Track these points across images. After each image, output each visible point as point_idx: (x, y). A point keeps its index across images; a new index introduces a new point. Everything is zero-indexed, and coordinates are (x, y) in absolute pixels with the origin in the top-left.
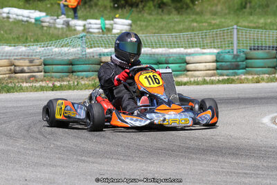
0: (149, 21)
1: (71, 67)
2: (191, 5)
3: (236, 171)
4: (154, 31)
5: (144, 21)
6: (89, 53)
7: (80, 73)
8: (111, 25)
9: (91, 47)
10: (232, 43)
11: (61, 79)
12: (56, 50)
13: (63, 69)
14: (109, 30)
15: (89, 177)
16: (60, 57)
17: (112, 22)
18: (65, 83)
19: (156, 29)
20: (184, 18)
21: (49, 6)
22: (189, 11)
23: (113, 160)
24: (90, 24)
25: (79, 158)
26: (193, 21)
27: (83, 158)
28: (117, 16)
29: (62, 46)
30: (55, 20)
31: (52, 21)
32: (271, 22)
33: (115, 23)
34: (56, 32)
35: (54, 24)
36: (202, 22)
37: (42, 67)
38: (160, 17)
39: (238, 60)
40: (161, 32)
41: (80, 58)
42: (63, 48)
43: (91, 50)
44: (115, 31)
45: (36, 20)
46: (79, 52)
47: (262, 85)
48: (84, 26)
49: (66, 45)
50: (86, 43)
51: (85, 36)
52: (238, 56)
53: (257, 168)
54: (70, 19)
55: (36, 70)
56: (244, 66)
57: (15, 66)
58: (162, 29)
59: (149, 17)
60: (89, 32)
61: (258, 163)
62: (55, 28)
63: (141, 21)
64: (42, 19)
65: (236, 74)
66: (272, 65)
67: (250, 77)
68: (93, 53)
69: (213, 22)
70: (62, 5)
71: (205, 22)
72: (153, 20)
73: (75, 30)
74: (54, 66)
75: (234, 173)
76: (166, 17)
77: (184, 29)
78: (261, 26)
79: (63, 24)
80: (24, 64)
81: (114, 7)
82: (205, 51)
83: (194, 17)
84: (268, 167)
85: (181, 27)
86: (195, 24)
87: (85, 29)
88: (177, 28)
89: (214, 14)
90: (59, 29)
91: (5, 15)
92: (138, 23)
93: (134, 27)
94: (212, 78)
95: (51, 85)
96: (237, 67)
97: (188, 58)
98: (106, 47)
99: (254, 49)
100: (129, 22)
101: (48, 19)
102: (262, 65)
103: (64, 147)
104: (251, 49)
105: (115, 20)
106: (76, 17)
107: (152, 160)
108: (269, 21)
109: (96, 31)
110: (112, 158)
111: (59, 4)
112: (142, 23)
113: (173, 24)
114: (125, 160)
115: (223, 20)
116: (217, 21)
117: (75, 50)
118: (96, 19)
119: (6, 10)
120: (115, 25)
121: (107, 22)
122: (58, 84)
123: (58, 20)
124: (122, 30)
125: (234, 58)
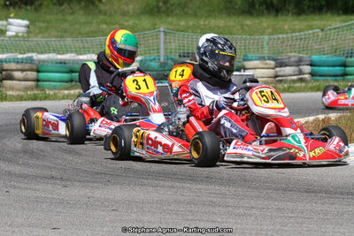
0: (48, 22)
4: (56, 34)
5: (44, 22)
8: (4, 26)
10: (158, 49)
14: (2, 32)
17: (4, 22)
19: (58, 31)
20: (90, 18)
26: (101, 22)
28: (12, 15)
32: (194, 25)
33: (10, 24)
36: (113, 24)
38: (61, 18)
39: (166, 68)
40: (65, 35)
44: (9, 34)
52: (166, 64)
58: (65, 31)
59: (48, 17)
63: (39, 21)
69: (126, 24)
71: (116, 24)
72: (54, 21)
76: (69, 17)
77: (92, 32)
78: (182, 28)
81: (6, 5)
83: (102, 17)
85: (87, 29)
86: (104, 26)
88: (83, 31)
89: (125, 14)
92: (37, 23)
93: (32, 29)
99: (184, 56)
100: (26, 22)
104: (180, 56)
105: (10, 20)
108: (191, 23)
112: (41, 24)
113: (78, 26)
115: (137, 22)
116: (130, 22)
120: (9, 26)
124: (17, 33)
125: (161, 66)
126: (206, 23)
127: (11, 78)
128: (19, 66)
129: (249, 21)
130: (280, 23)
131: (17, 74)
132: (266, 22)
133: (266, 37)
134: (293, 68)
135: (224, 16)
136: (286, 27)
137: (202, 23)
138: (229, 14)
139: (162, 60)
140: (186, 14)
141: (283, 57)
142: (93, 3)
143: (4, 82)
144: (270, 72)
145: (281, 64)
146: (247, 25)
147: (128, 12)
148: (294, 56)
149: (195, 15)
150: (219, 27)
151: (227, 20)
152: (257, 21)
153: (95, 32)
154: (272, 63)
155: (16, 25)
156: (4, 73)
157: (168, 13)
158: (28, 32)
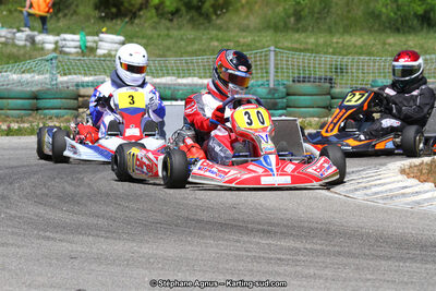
1: (35, 101)
3: (267, 256)
4: (157, 52)
6: (62, 83)
7: (46, 111)
8: (95, 42)
9: (65, 75)
10: (267, 72)
11: (21, 119)
12: (15, 77)
13: (23, 105)
14: (92, 50)
15: (54, 261)
16: (19, 88)
17: (96, 38)
18: (26, 125)
19: (159, 49)
20: (199, 34)
21: (5, 13)
23: (91, 238)
24: (65, 40)
25: (41, 233)
26: (212, 39)
27: (48, 234)
28: (104, 30)
29: (23, 72)
30: (14, 33)
31: (9, 35)
32: (325, 43)
33: (101, 41)
34: (15, 50)
35: (13, 39)
36: (226, 41)
39: (276, 95)
40: (169, 53)
41: (48, 89)
42: (23, 75)
43: (65, 78)
44: (100, 52)
46: (48, 81)
48: (56, 43)
49: (29, 71)
50: (58, 67)
51: (56, 58)
52: (276, 90)
53: (297, 251)
54: (36, 33)
56: (284, 105)
58: (169, 49)
59: (149, 32)
60: (62, 52)
61: (298, 245)
62: (14, 45)
63: (137, 37)
66: (324, 104)
68: (67, 82)
69: (242, 40)
70: (25, 13)
71: (230, 41)
72: (155, 36)
73: (43, 49)
74: (10, 101)
75: (264, 258)
76: (175, 33)
77: (200, 50)
78: (310, 47)
79: (26, 40)
81: (101, 18)
83: (214, 33)
84: (312, 251)
85: (196, 47)
86: (216, 43)
87: (58, 49)
88: (189, 49)
90: (19, 47)
92: (135, 39)
95: (4, 127)
96: (274, 107)
98: (86, 75)
99: (299, 81)
100: (120, 38)
101: (4, 32)
102: (308, 103)
103: (20, 218)
104: (294, 81)
105: (101, 35)
106: (44, 30)
107: (146, 237)
108: (321, 41)
109: (73, 50)
110: (90, 234)
111: (21, 12)
112: (140, 41)
113: (184, 43)
114: (107, 238)
115: (256, 38)
116: (248, 39)
117: (41, 77)
118: (74, 33)
120: (100, 43)
121: (90, 38)
122: (15, 126)
123: (18, 35)
124: (110, 51)
125: (269, 93)
126: (340, 40)
129: (392, 39)
130: (431, 41)
137: (335, 40)
138: (371, 30)
139: (272, 86)
143: (81, 110)
146: (389, 44)
147: (248, 27)
149: (330, 31)
150: (355, 47)
151: (366, 37)
152: (403, 39)
153: (204, 51)
155: (109, 42)
156: (80, 99)
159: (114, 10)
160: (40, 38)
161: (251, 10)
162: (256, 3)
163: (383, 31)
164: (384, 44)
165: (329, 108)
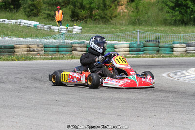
0: (90, 28)
1: (58, 49)
2: (110, 20)
5: (88, 28)
7: (61, 52)
10: (137, 39)
11: (53, 55)
12: (46, 41)
14: (71, 32)
16: (52, 44)
17: (72, 28)
20: (107, 26)
22: (109, 23)
24: (61, 28)
26: (112, 28)
28: (75, 25)
30: (44, 26)
34: (44, 32)
35: (43, 28)
36: (117, 29)
37: (43, 49)
38: (95, 26)
39: (140, 47)
44: (73, 32)
45: (35, 26)
47: (155, 59)
48: (59, 29)
52: (140, 45)
54: (51, 26)
55: (40, 50)
56: (143, 50)
57: (30, 48)
58: (97, 32)
59: (90, 26)
62: (44, 30)
63: (86, 27)
64: (37, 26)
65: (139, 54)
67: (148, 55)
69: (122, 29)
73: (54, 31)
74: (48, 48)
76: (99, 26)
77: (108, 32)
78: (146, 30)
79: (48, 28)
80: (34, 47)
81: (72, 20)
82: (120, 43)
83: (112, 26)
85: (106, 31)
86: (113, 30)
87: (59, 31)
88: (104, 31)
89: (121, 24)
90: (46, 30)
91: (19, 23)
93: (83, 30)
94: (129, 55)
96: (140, 51)
97: (115, 46)
99: (148, 42)
100: (80, 28)
101: (40, 25)
102: (152, 50)
104: (146, 42)
105: (74, 27)
108: (150, 29)
109: (65, 32)
113: (102, 29)
115: (127, 28)
116: (124, 28)
119: (19, 21)
120: (74, 29)
121: (70, 28)
124: (77, 32)
125: (138, 46)
127: (75, 50)
128: (79, 45)
129: (174, 28)
131: (78, 49)
132: (181, 28)
133: (182, 34)
134: (193, 47)
135: (163, 26)
136: (190, 31)
137: (154, 29)
138: (166, 26)
139: (138, 43)
140: (147, 25)
141: (189, 43)
142: (108, 20)
143: (73, 52)
144: (184, 49)
145: (188, 46)
147: (123, 24)
148: (194, 42)
149: (151, 25)
150: (161, 31)
152: (178, 28)
153: (110, 32)
154: (185, 45)
155: (77, 29)
156: (73, 48)
157: (140, 24)
158: (81, 32)
159: (76, 18)
160: (53, 27)
161: (124, 18)
162: (126, 16)
163: (170, 26)
164: (171, 30)
165: (158, 51)
